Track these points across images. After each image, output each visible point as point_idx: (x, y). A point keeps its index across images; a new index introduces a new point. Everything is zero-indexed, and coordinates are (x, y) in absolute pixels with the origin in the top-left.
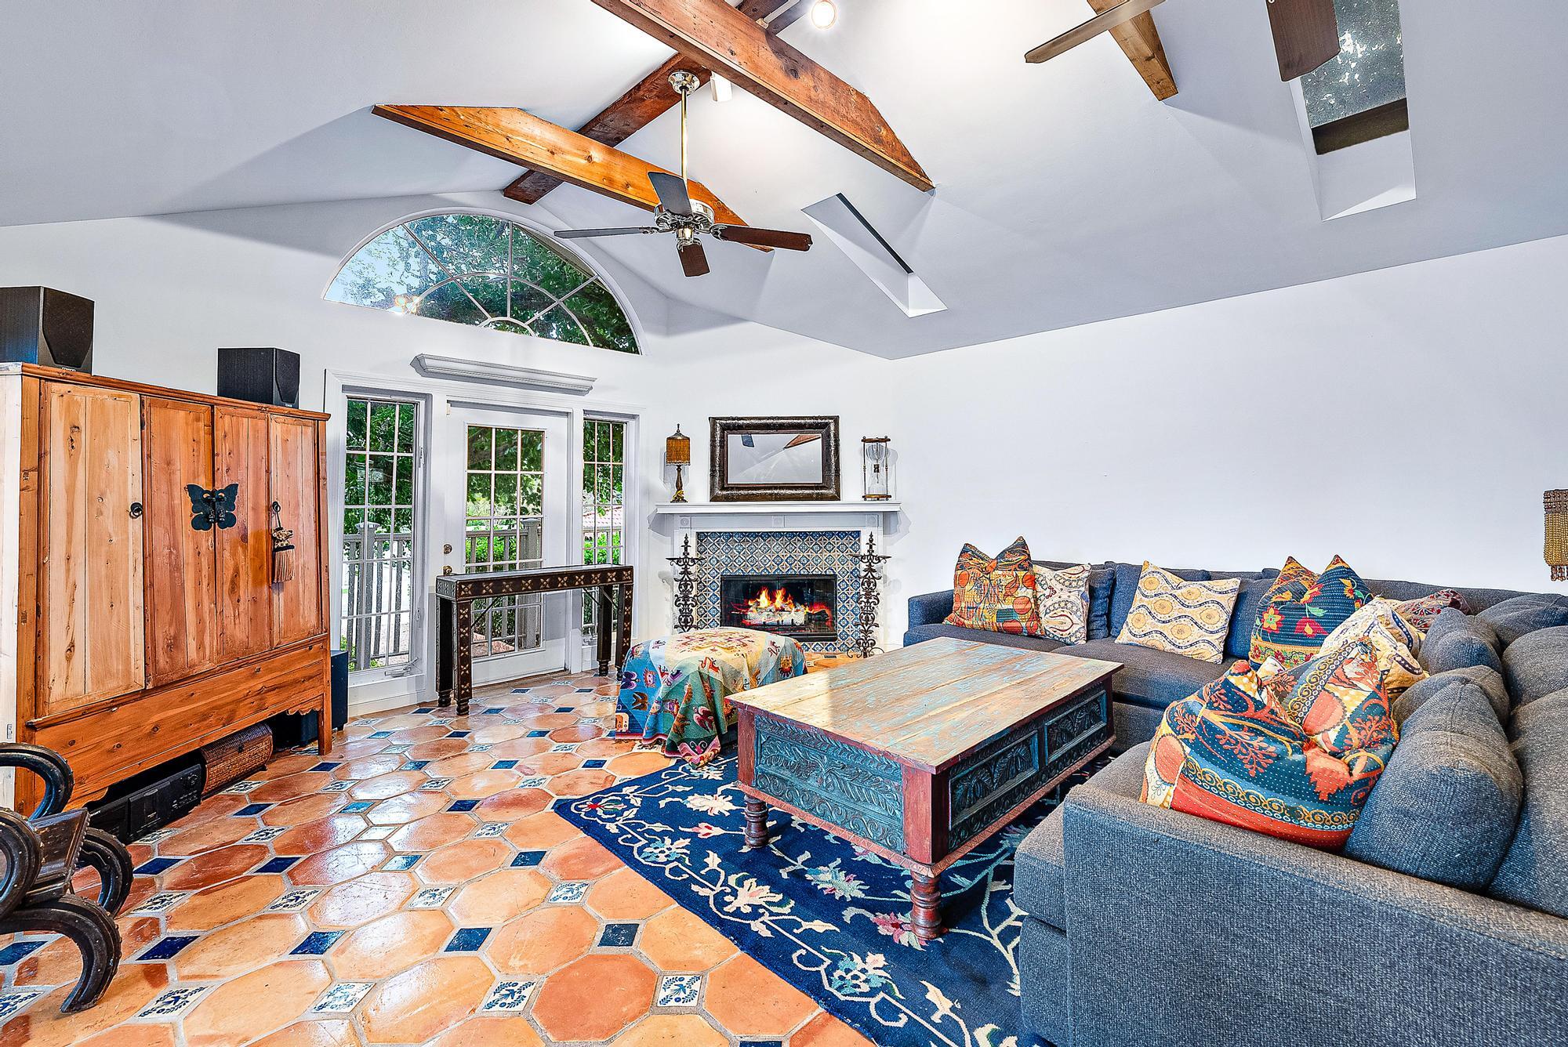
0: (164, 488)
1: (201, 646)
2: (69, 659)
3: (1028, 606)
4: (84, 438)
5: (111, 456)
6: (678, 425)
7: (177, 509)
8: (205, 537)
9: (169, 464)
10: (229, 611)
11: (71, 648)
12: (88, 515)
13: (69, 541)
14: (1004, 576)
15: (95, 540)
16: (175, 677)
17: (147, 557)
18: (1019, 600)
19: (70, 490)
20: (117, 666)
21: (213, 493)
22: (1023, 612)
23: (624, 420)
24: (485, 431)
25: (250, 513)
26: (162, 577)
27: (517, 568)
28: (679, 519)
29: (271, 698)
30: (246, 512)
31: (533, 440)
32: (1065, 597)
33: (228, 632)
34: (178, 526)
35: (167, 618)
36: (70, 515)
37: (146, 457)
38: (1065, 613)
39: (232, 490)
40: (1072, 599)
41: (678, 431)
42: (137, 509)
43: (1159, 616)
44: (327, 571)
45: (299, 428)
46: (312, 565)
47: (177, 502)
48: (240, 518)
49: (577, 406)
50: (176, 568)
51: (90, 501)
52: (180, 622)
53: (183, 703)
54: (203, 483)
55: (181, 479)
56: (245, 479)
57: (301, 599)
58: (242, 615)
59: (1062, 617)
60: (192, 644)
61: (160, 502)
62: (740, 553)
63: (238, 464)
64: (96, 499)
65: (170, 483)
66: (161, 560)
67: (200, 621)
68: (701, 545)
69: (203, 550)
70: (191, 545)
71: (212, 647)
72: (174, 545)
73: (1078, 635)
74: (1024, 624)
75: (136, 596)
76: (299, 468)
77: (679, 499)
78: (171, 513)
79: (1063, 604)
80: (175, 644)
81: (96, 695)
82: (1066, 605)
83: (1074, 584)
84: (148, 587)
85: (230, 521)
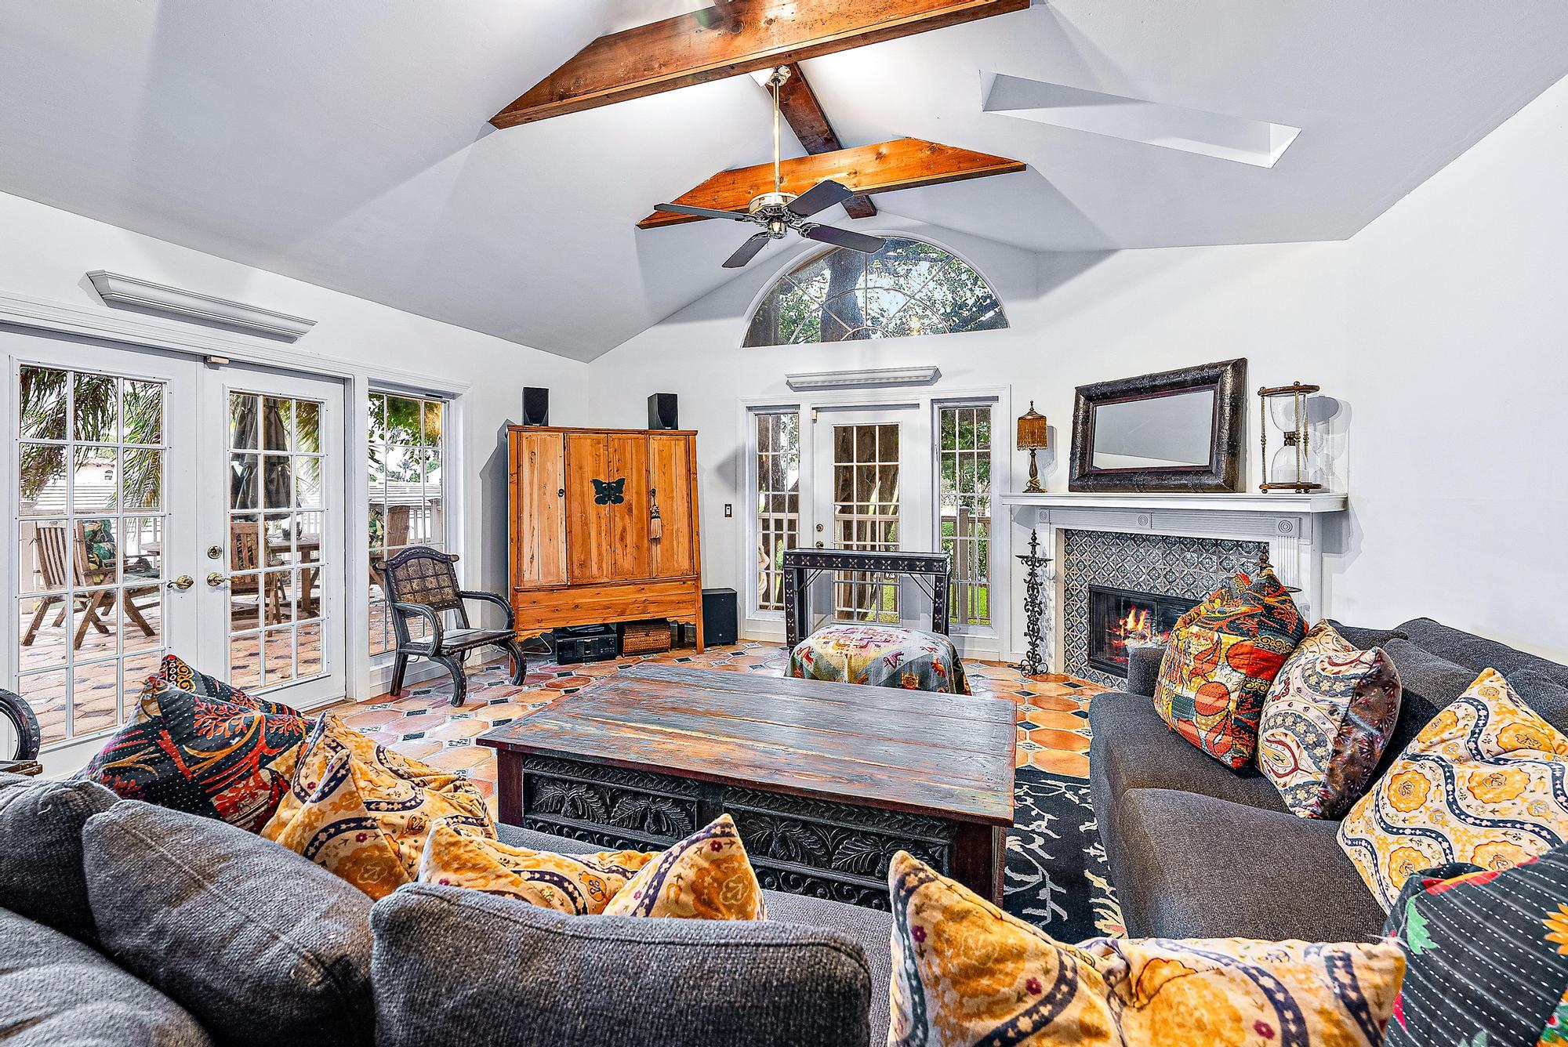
0: (578, 481)
1: (600, 568)
2: (531, 562)
3: (1222, 703)
4: (537, 458)
5: (549, 466)
6: (1032, 403)
7: (586, 493)
8: (605, 509)
9: (581, 468)
10: (619, 551)
11: (532, 557)
12: (539, 495)
13: (531, 507)
14: (1198, 636)
15: (544, 507)
16: (585, 582)
17: (568, 517)
18: (1209, 688)
19: (531, 483)
20: (553, 570)
21: (609, 484)
22: (1209, 711)
23: (989, 403)
24: (847, 430)
25: (634, 495)
26: (577, 528)
27: (877, 549)
28: (1038, 511)
29: (652, 608)
30: (629, 494)
31: (890, 433)
32: (1298, 707)
33: (619, 563)
34: (586, 500)
35: (580, 550)
36: (531, 495)
37: (567, 465)
38: (1288, 741)
39: (621, 482)
40: (1311, 715)
41: (1032, 409)
42: (561, 492)
43: (1388, 809)
44: (698, 534)
45: (673, 443)
46: (685, 530)
47: (586, 489)
48: (626, 498)
49: (923, 395)
50: (585, 523)
51: (539, 489)
52: (588, 553)
53: (592, 597)
54: (602, 478)
55: (589, 476)
56: (630, 475)
57: (675, 549)
58: (628, 555)
59: (1280, 747)
60: (595, 567)
61: (575, 488)
62: (1109, 559)
63: (625, 467)
64: (543, 487)
65: (581, 478)
66: (576, 517)
67: (600, 554)
68: (1069, 545)
69: (602, 516)
70: (595, 513)
71: (607, 570)
72: (584, 512)
73: (1301, 795)
74: (1203, 734)
75: (562, 537)
76: (674, 468)
77: (1034, 488)
78: (582, 494)
79: (1290, 721)
80: (583, 565)
81: (543, 581)
82: (1295, 723)
83: (1325, 686)
84: (569, 532)
85: (620, 500)
